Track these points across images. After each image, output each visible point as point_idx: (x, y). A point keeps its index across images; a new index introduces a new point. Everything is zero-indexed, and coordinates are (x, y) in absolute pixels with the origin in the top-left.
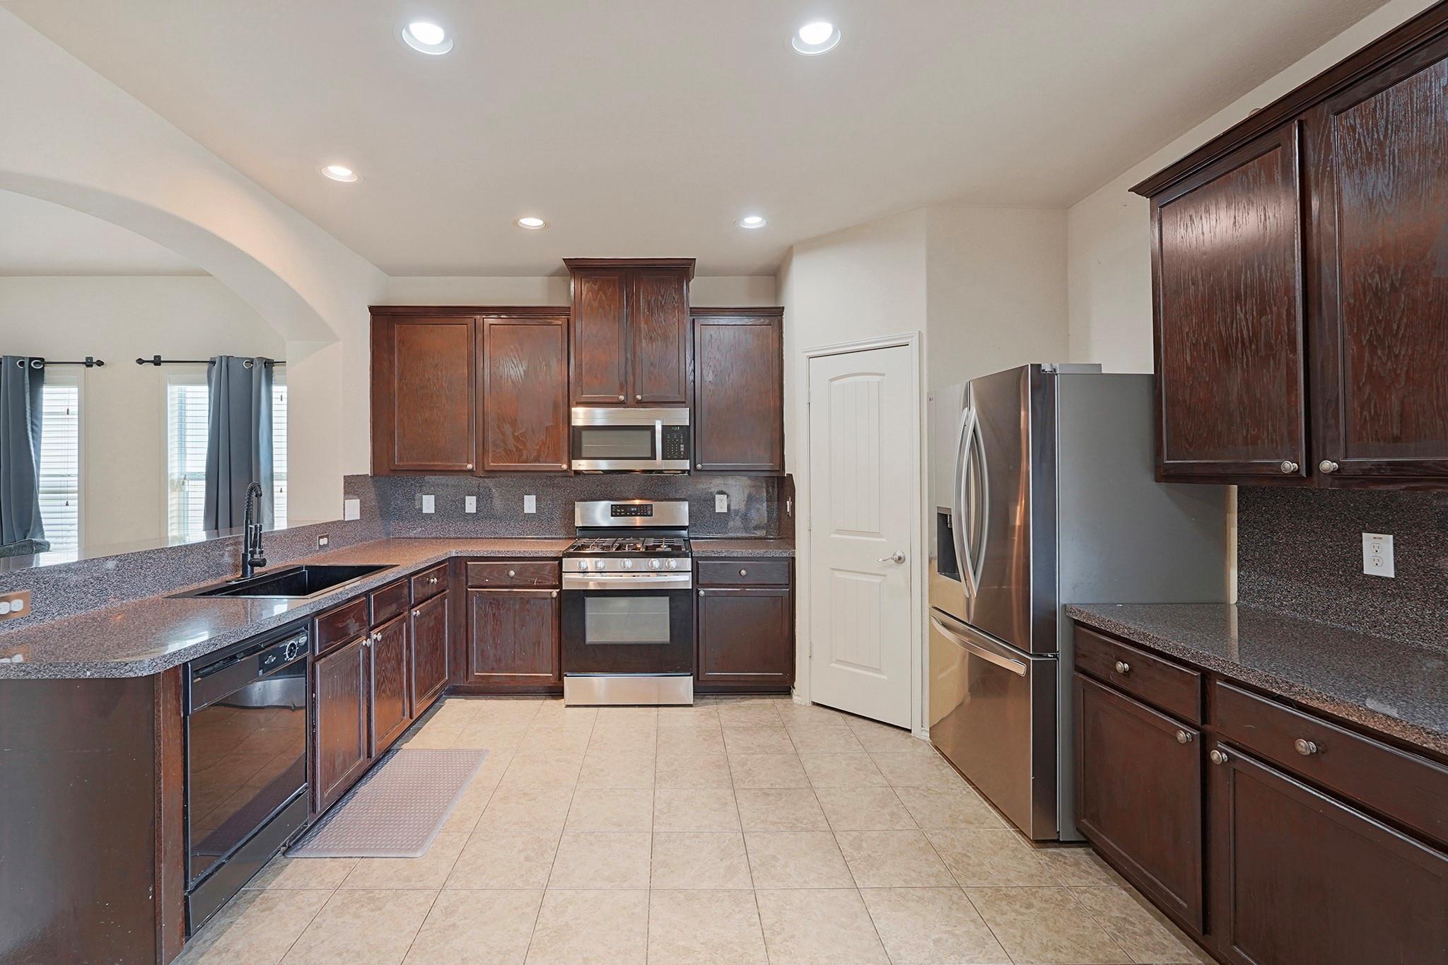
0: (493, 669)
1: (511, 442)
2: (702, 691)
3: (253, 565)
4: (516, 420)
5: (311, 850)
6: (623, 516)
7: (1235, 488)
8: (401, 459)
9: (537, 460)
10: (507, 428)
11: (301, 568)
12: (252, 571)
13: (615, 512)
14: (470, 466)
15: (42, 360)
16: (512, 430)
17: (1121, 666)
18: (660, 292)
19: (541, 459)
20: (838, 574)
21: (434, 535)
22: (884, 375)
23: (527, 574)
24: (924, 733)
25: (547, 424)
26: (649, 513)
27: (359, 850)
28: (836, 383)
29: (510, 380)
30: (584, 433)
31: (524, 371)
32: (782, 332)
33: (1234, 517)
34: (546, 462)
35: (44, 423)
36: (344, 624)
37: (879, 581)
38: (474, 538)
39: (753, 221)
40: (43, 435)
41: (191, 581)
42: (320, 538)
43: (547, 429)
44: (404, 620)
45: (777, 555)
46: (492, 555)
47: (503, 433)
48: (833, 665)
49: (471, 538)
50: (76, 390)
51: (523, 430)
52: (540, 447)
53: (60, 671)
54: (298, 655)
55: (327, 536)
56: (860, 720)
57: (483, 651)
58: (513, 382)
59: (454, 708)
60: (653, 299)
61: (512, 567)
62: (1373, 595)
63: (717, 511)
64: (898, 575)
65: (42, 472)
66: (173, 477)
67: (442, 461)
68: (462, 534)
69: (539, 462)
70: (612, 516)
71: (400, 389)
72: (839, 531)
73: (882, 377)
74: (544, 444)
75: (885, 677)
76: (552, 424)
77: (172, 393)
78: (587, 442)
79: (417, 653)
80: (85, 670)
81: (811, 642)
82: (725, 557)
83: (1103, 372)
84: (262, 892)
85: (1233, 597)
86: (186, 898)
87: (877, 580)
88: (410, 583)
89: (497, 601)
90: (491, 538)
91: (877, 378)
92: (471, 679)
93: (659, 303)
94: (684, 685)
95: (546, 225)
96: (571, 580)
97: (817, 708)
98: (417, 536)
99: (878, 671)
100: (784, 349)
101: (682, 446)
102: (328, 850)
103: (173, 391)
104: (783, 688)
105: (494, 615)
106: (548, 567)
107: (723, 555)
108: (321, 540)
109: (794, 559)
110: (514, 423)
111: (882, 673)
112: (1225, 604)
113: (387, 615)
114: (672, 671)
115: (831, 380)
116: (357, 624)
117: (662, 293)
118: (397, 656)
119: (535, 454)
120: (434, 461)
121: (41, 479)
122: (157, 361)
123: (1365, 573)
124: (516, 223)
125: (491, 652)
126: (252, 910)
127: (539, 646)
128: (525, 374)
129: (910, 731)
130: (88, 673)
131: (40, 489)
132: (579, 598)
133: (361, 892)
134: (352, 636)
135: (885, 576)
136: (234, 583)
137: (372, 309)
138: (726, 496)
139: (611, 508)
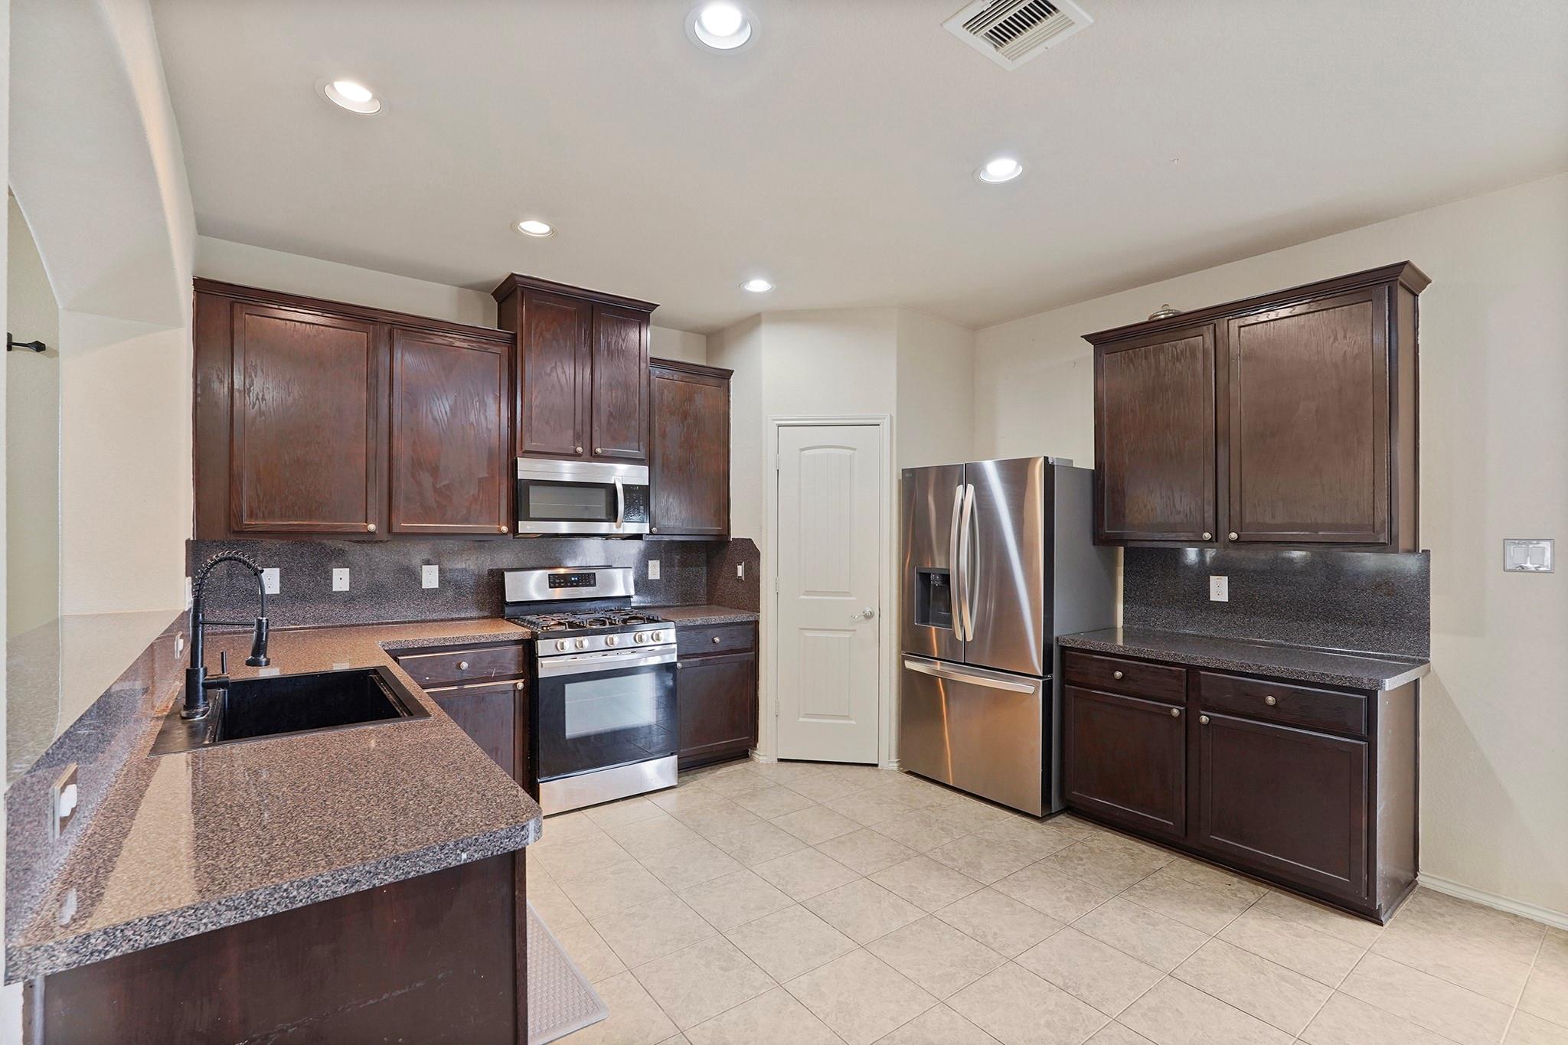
1: (430, 495)
4: (439, 468)
6: (562, 587)
7: (1121, 549)
9: (466, 520)
10: (426, 479)
13: (555, 582)
14: (371, 527)
16: (432, 480)
17: (1118, 674)
18: (621, 335)
19: (473, 520)
20: (805, 633)
22: (855, 449)
23: (484, 665)
24: (891, 765)
25: (481, 476)
26: (592, 582)
28: (808, 452)
29: (430, 417)
30: (532, 489)
31: (450, 406)
32: (729, 396)
33: (1121, 569)
34: (479, 524)
37: (848, 637)
38: (346, 626)
39: (758, 285)
43: (479, 482)
45: (738, 620)
46: (436, 644)
47: (419, 484)
48: (800, 720)
49: (341, 626)
51: (448, 481)
52: (471, 504)
53: (416, 864)
55: (183, 639)
58: (435, 420)
60: (614, 341)
61: (463, 658)
62: (1216, 613)
63: (649, 579)
64: (868, 629)
67: (324, 519)
68: (327, 621)
69: (470, 524)
70: (550, 587)
72: (807, 593)
73: (853, 451)
74: (476, 500)
75: (854, 722)
76: (486, 475)
78: (537, 501)
80: (459, 852)
81: (776, 702)
82: (699, 626)
83: (1074, 466)
85: (1120, 622)
87: (847, 635)
90: (373, 624)
91: (849, 452)
93: (619, 347)
94: (668, 766)
96: (548, 666)
97: (784, 764)
99: (847, 717)
100: (731, 412)
101: (642, 507)
107: (698, 623)
109: (757, 623)
110: (435, 471)
111: (851, 718)
112: (1114, 628)
115: (802, 450)
117: (623, 336)
119: (464, 512)
120: (311, 518)
123: (1211, 600)
124: (513, 227)
128: (451, 410)
129: (876, 765)
130: (464, 856)
132: (557, 686)
135: (855, 630)
137: (197, 282)
138: (659, 562)
139: (549, 578)
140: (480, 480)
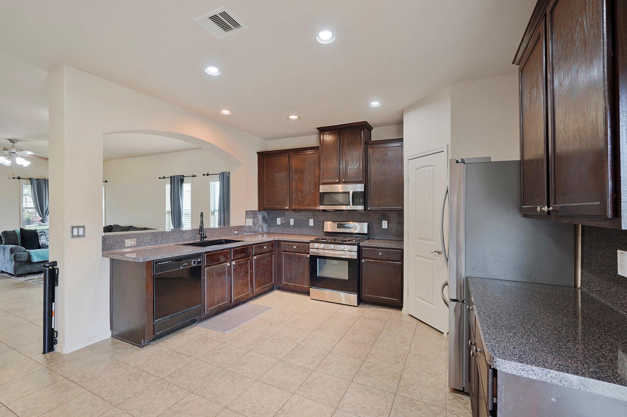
0: (289, 282)
1: (300, 198)
2: (361, 301)
3: (204, 238)
4: (302, 190)
5: (204, 325)
6: (341, 228)
8: (266, 205)
9: (309, 205)
10: (299, 194)
11: (222, 240)
12: (203, 239)
14: (287, 208)
15: (183, 176)
16: (301, 194)
19: (310, 205)
20: (418, 258)
21: (280, 232)
22: (434, 166)
23: (300, 248)
27: (213, 327)
28: (418, 171)
30: (324, 195)
34: (312, 206)
35: (184, 194)
36: (218, 257)
37: (432, 262)
38: (293, 234)
39: (375, 104)
40: (184, 198)
41: (185, 241)
42: (235, 231)
44: (249, 259)
45: (396, 248)
46: (289, 240)
47: (298, 196)
48: (416, 298)
50: (190, 184)
51: (304, 194)
52: (310, 200)
54: (197, 264)
55: (238, 231)
56: (425, 325)
57: (286, 275)
59: (276, 293)
60: (349, 140)
61: (295, 245)
62: (622, 287)
63: (383, 228)
64: (439, 260)
65: (183, 209)
66: (212, 211)
67: (279, 206)
69: (310, 206)
70: (337, 228)
71: (266, 180)
72: (419, 238)
73: (434, 167)
74: (311, 199)
75: (434, 307)
76: (314, 192)
77: (212, 184)
78: (325, 199)
79: (256, 272)
81: (408, 287)
82: (373, 247)
83: (492, 161)
84: (184, 331)
85: (579, 284)
86: (154, 324)
87: (432, 261)
88: (253, 247)
89: (291, 257)
90: (298, 234)
91: (433, 168)
92: (282, 285)
93: (352, 141)
94: (353, 297)
95: (299, 118)
96: (313, 251)
97: (410, 317)
98: (275, 232)
99: (432, 304)
101: (361, 200)
102: (206, 326)
103: (212, 183)
104: (398, 306)
105: (289, 262)
106: (307, 246)
107: (372, 246)
108: (235, 232)
109: (402, 250)
110: (301, 191)
111: (433, 305)
113: (240, 257)
114: (349, 291)
115: (417, 169)
116: (225, 258)
117: (353, 137)
118: (245, 271)
119: (308, 203)
120: (276, 206)
121: (183, 211)
122: (208, 175)
123: (619, 273)
124: (288, 118)
125: (288, 276)
126: (178, 335)
127: (304, 276)
129: (443, 333)
131: (183, 214)
132: (314, 258)
133: (205, 338)
134: (221, 262)
135: (434, 260)
136: (197, 242)
137: (258, 153)
138: (387, 221)
139: (338, 225)
140: (312, 193)
